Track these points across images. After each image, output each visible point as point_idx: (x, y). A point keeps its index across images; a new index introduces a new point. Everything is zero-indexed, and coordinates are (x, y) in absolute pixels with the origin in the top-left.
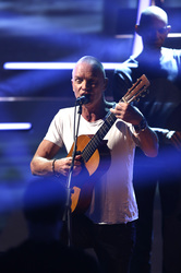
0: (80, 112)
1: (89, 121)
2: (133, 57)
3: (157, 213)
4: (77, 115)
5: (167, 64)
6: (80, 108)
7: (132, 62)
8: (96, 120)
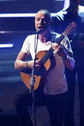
0: (38, 38)
1: (43, 42)
2: (65, 9)
3: (77, 88)
4: (36, 40)
6: (38, 36)
7: (64, 11)
8: (46, 41)
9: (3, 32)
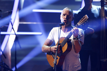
2: (81, 9)
5: (94, 11)
6: (61, 27)
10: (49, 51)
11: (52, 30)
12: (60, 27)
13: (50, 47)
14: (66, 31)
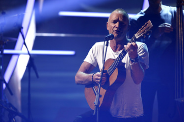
2: (143, 11)
5: (165, 15)
7: (142, 13)
9: (63, 35)
10: (90, 82)
11: (94, 47)
12: (106, 42)
13: (92, 74)
14: (118, 48)
